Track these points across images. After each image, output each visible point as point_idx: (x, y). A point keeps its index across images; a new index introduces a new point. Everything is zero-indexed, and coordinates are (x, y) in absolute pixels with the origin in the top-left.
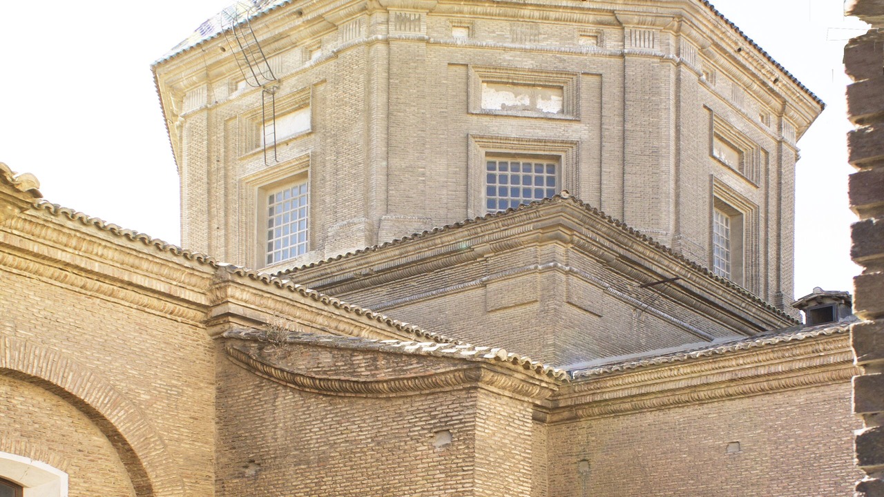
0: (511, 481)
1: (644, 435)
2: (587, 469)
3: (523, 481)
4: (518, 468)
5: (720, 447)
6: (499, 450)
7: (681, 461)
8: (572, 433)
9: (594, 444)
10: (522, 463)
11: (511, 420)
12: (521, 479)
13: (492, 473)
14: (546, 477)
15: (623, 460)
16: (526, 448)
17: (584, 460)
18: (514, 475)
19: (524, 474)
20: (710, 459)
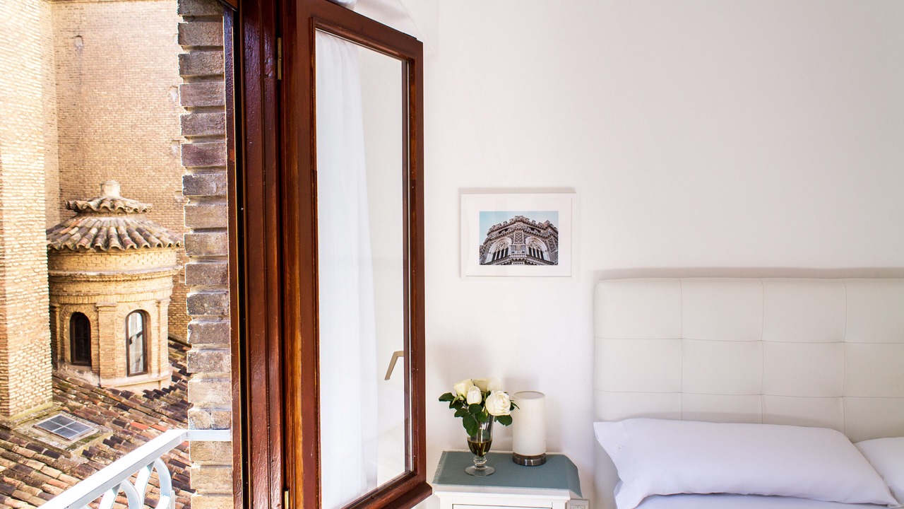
0: (25, 59)
1: (119, 20)
2: (81, 44)
3: (35, 60)
4: (30, 47)
5: (169, 37)
6: (15, 32)
7: (145, 45)
8: (69, 12)
9: (85, 23)
10: (33, 44)
11: (23, 6)
12: (34, 58)
13: (11, 52)
14: (52, 48)
15: (106, 40)
16: (35, 31)
17: (79, 36)
18: (28, 54)
19: (35, 53)
20: (164, 46)
